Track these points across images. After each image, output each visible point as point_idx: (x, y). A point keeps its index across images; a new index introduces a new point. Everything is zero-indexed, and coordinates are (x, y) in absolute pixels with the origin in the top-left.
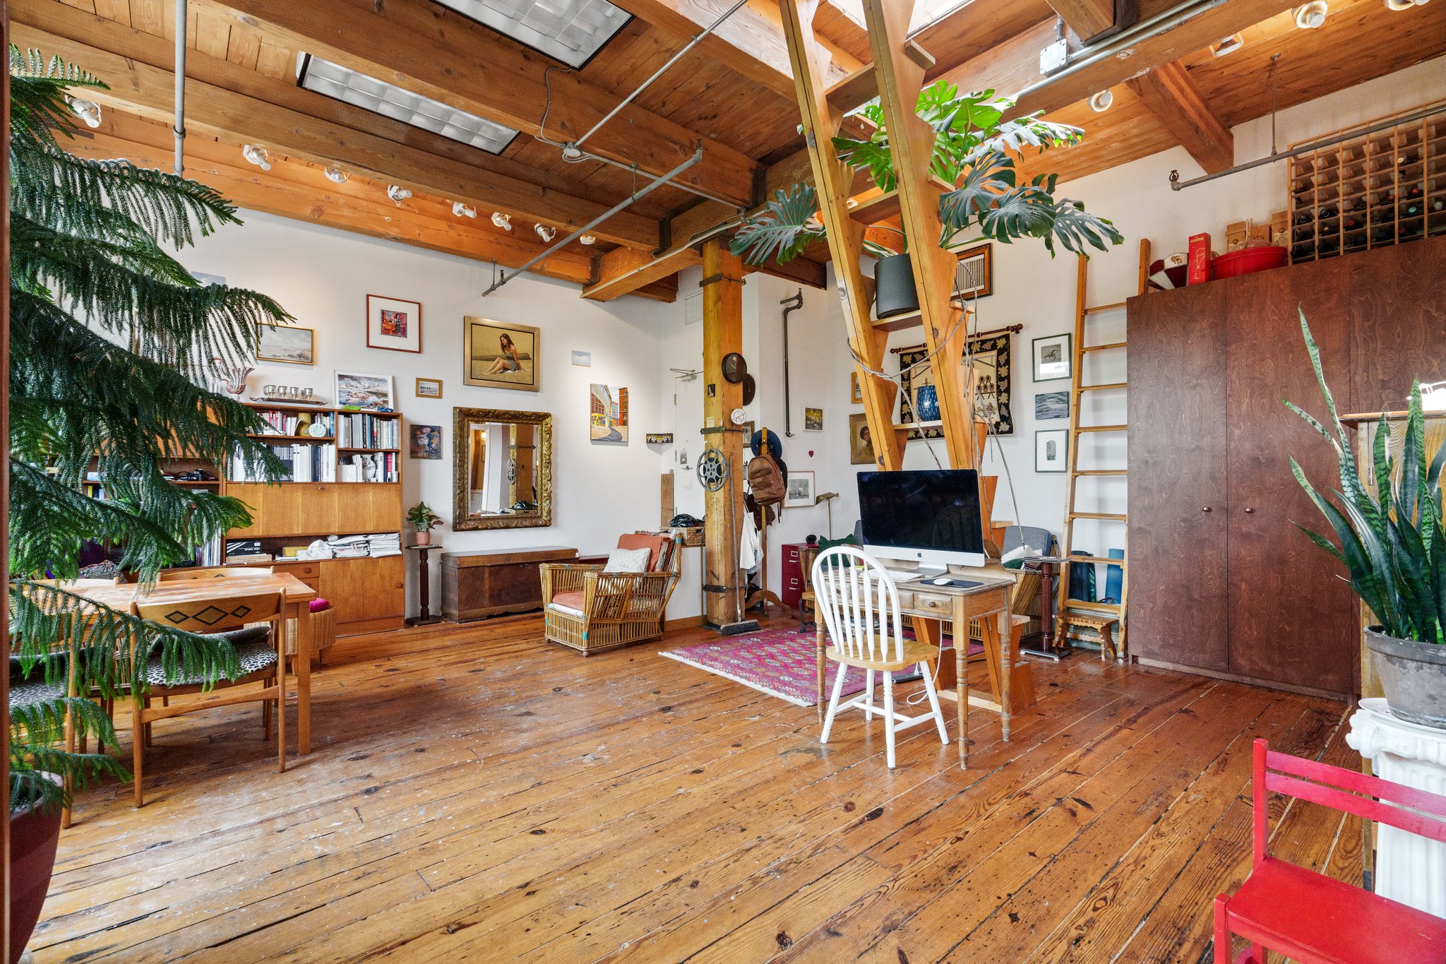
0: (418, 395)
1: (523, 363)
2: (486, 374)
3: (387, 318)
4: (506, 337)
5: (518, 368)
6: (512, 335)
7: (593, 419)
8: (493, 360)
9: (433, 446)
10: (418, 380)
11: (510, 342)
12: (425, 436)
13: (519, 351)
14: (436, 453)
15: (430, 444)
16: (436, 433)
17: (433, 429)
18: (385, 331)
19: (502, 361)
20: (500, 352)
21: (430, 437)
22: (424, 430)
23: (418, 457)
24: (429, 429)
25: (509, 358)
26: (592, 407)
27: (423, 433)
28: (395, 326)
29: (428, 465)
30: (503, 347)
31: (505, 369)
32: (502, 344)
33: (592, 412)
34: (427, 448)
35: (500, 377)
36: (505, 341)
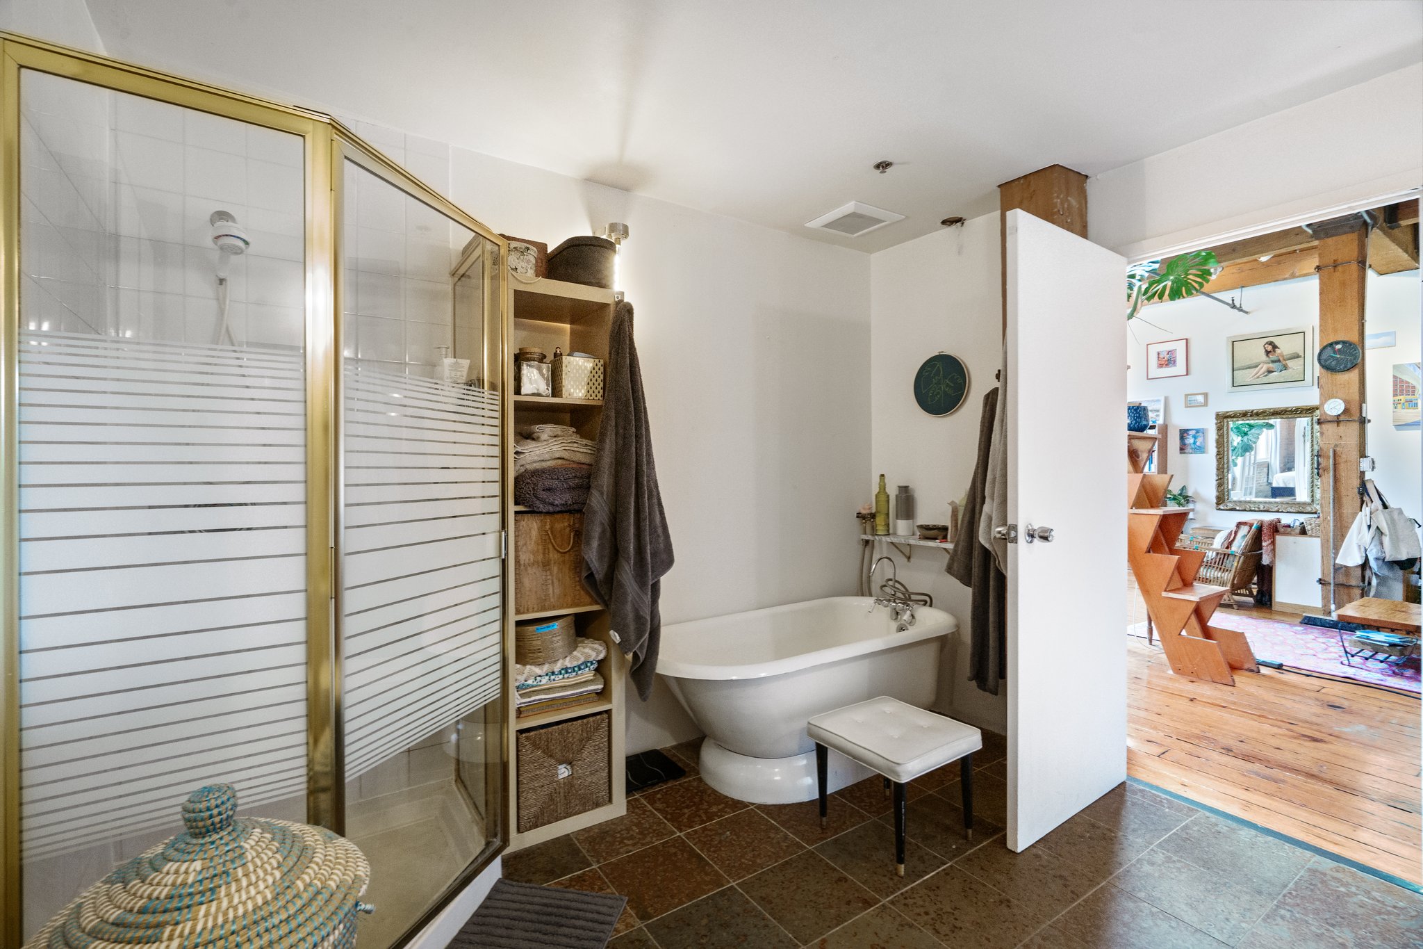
0: (1187, 407)
1: (1290, 363)
2: (1249, 380)
3: (1161, 356)
4: (1271, 343)
5: (1285, 367)
6: (1276, 341)
7: (1396, 404)
8: (1256, 366)
9: (1198, 444)
10: (1187, 396)
11: (1275, 347)
12: (1190, 437)
13: (1285, 353)
14: (1201, 449)
15: (1195, 443)
16: (1201, 434)
17: (1198, 431)
18: (1161, 366)
19: (1265, 367)
20: (1264, 357)
21: (1195, 437)
22: (1190, 432)
23: (1185, 453)
24: (1194, 432)
25: (1273, 362)
26: (1395, 391)
27: (1188, 434)
28: (1167, 361)
29: (1194, 458)
30: (1268, 353)
31: (1270, 372)
32: (1266, 351)
33: (1395, 395)
34: (1193, 446)
35: (1265, 380)
36: (1269, 348)
